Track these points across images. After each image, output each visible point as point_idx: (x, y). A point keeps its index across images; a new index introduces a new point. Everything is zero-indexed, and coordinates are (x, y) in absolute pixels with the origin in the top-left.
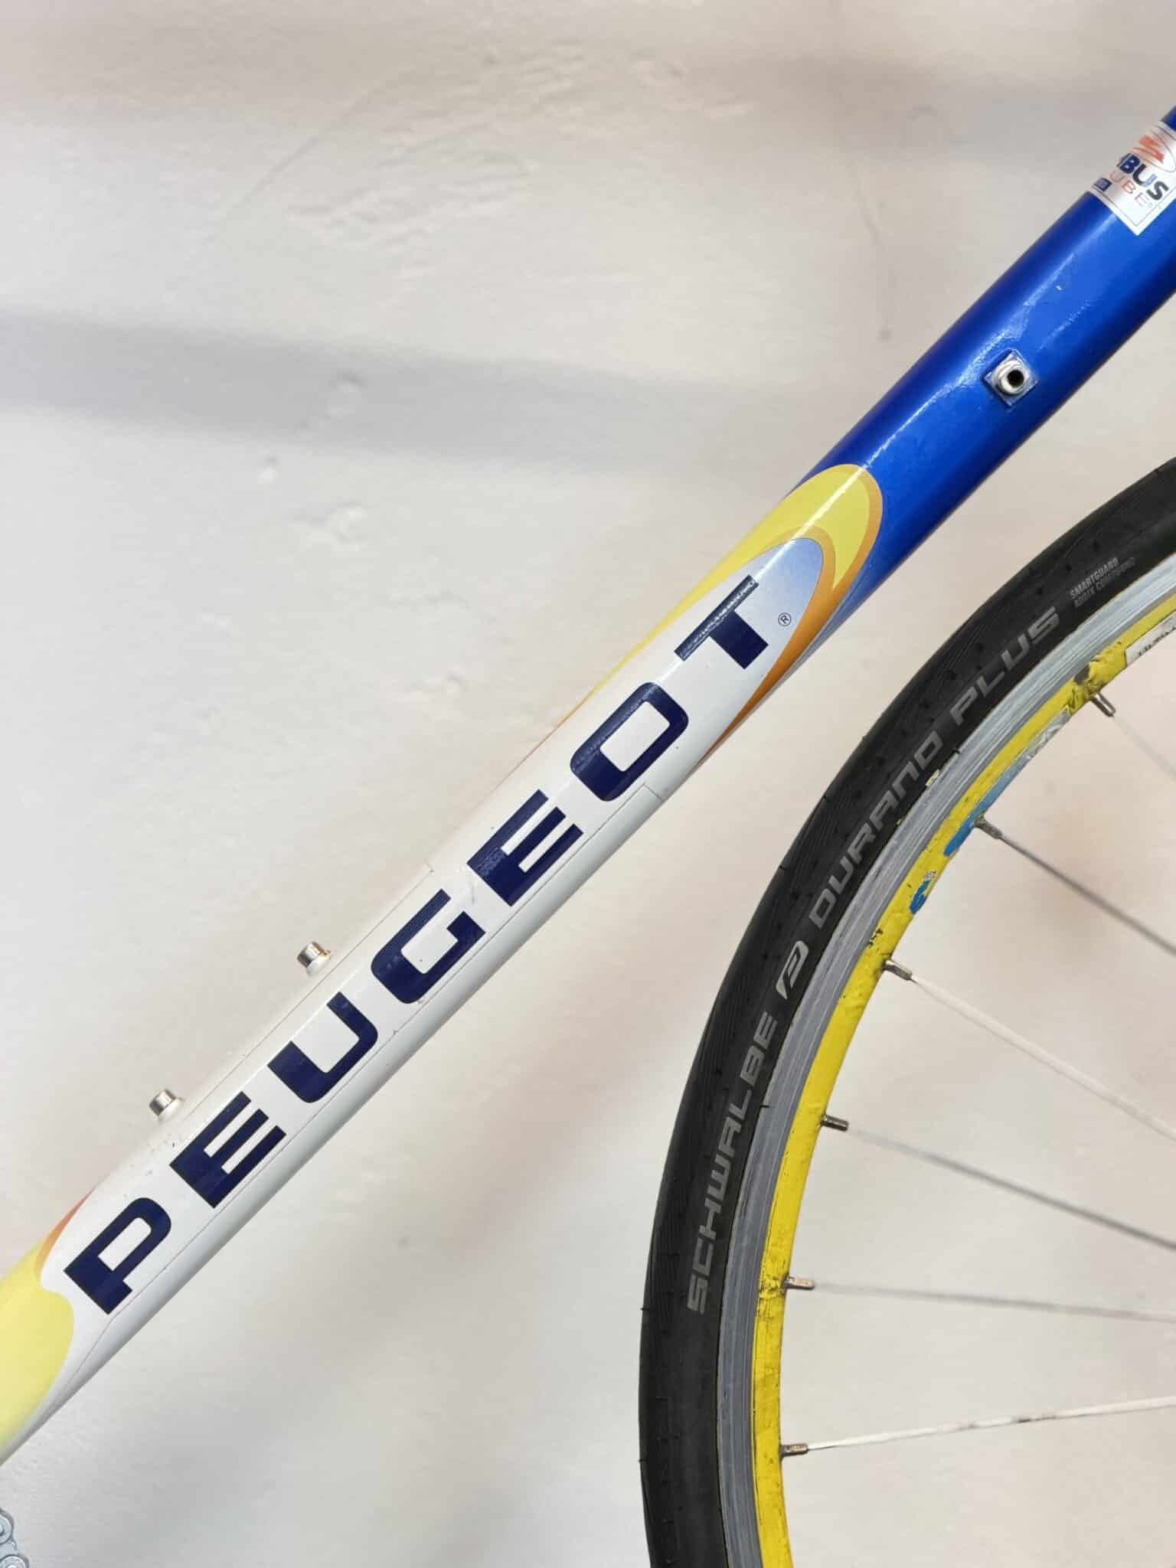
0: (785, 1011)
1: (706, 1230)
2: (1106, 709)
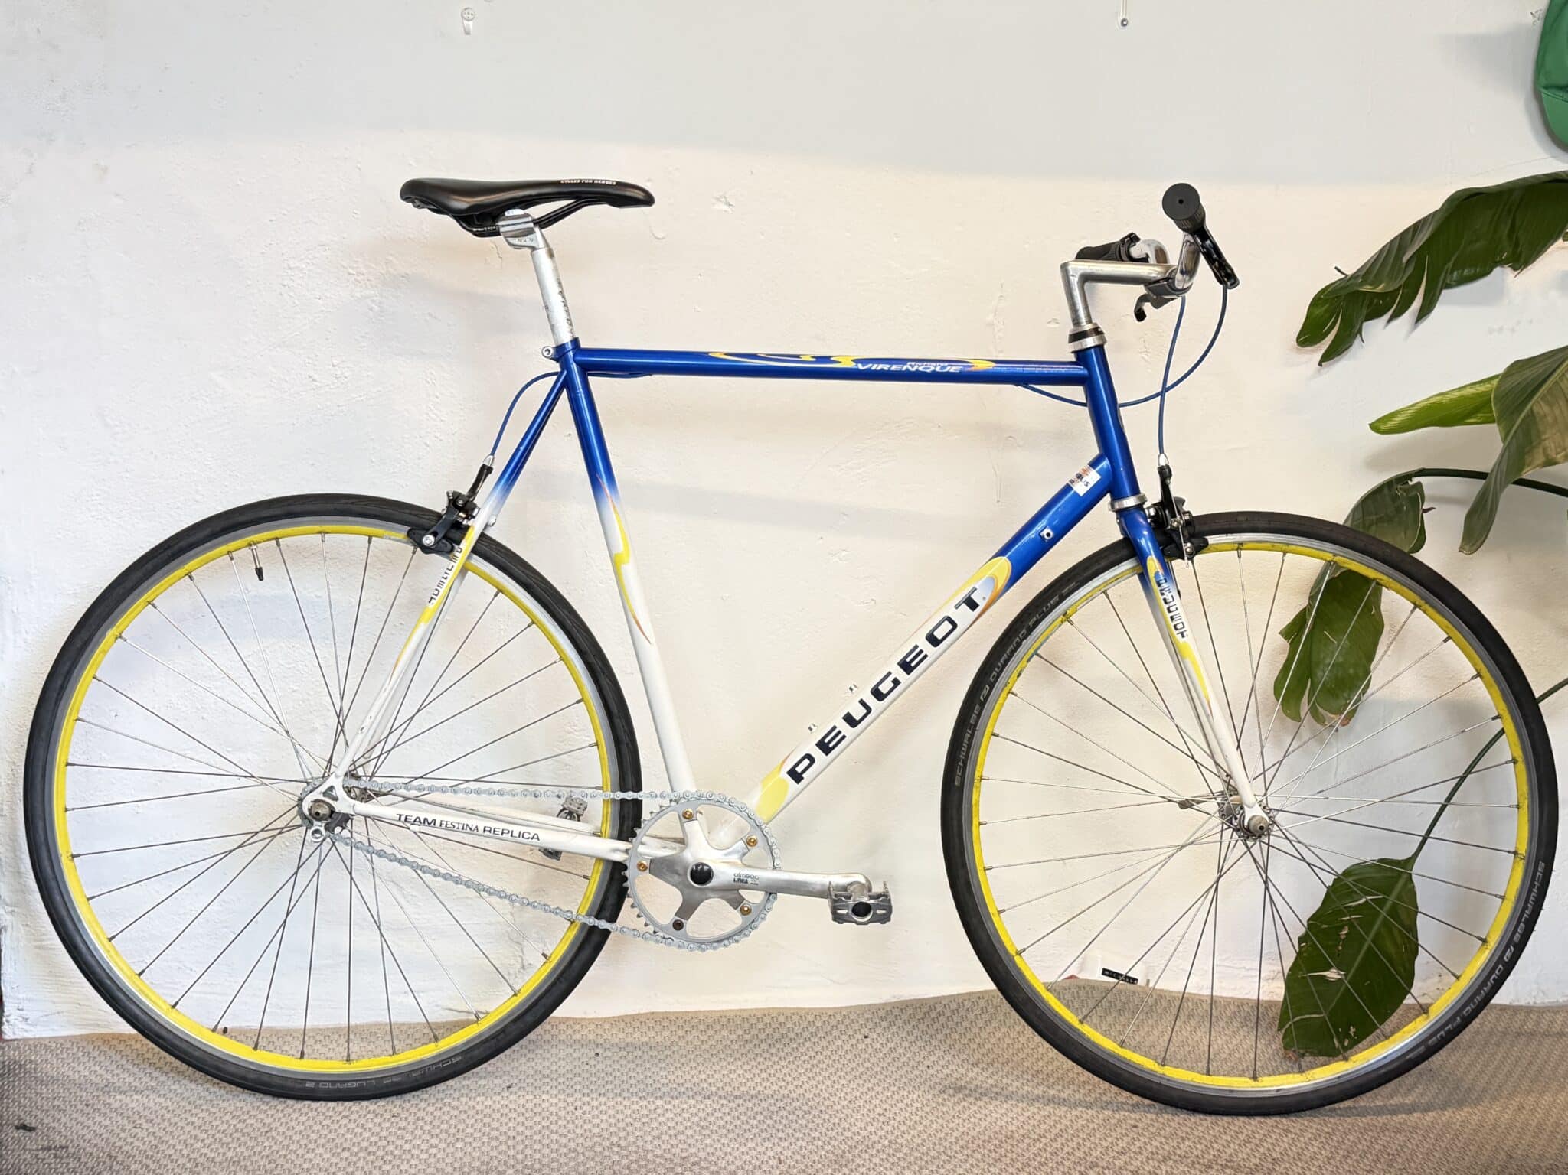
0: (983, 704)
1: (960, 764)
2: (1071, 623)
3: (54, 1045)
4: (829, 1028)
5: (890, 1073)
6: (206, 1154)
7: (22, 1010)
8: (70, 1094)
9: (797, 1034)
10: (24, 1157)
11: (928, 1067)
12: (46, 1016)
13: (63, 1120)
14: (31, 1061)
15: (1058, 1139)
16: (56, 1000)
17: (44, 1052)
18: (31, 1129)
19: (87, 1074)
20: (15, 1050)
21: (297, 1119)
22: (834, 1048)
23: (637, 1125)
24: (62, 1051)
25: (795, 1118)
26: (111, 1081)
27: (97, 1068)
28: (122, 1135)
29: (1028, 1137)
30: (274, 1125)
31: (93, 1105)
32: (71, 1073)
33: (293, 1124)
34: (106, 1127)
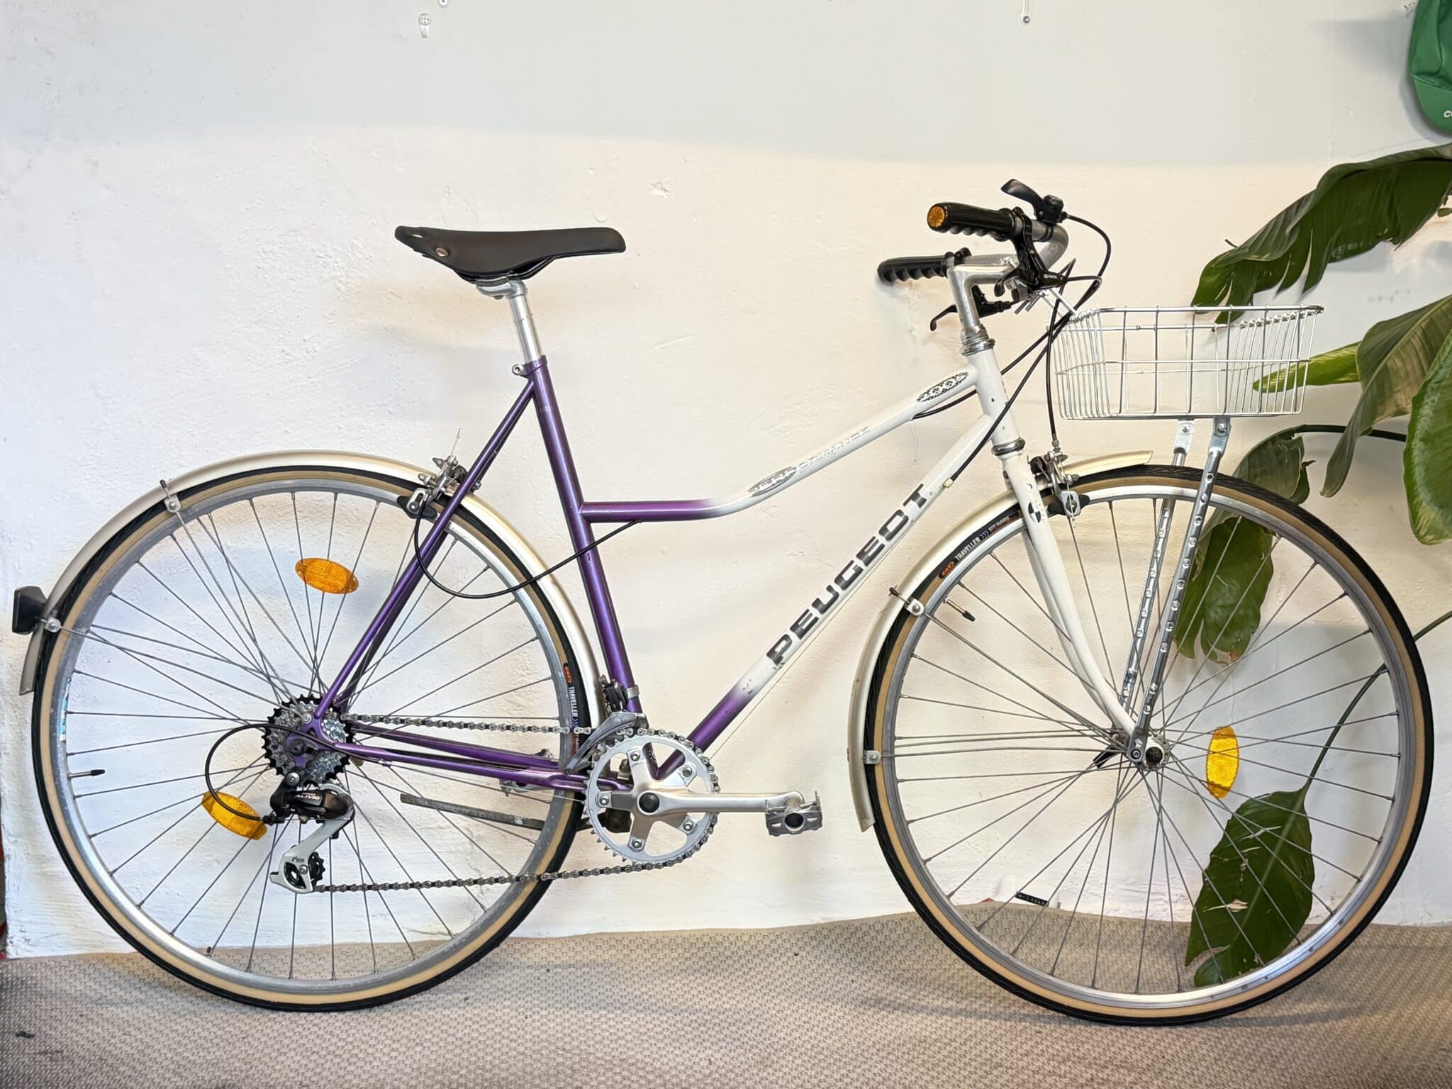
3: (53, 963)
4: (763, 947)
5: (816, 986)
6: (188, 1057)
7: (24, 932)
8: (67, 1005)
9: (733, 952)
10: (22, 1060)
11: (853, 981)
12: (47, 937)
13: (60, 1028)
14: (32, 978)
15: (968, 1043)
16: (55, 922)
17: (43, 970)
18: (30, 1036)
19: (82, 988)
20: (17, 968)
21: (272, 1027)
22: (766, 964)
23: (582, 1031)
24: (60, 970)
25: (726, 1025)
26: (104, 994)
27: (92, 984)
28: (113, 1041)
29: (941, 1042)
30: (250, 1032)
31: (87, 1015)
32: (68, 987)
33: (268, 1031)
34: (98, 1034)
